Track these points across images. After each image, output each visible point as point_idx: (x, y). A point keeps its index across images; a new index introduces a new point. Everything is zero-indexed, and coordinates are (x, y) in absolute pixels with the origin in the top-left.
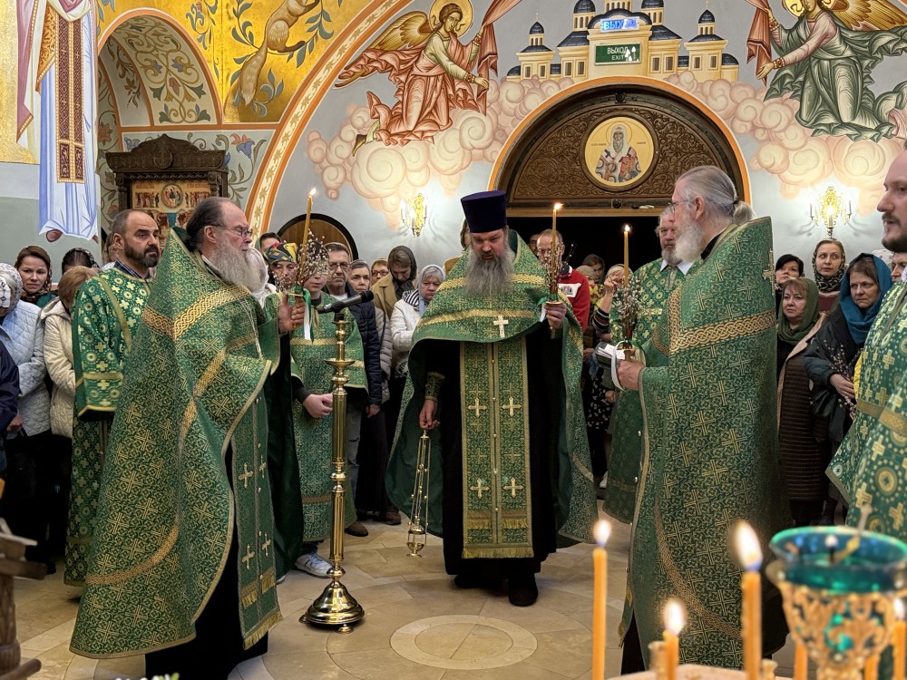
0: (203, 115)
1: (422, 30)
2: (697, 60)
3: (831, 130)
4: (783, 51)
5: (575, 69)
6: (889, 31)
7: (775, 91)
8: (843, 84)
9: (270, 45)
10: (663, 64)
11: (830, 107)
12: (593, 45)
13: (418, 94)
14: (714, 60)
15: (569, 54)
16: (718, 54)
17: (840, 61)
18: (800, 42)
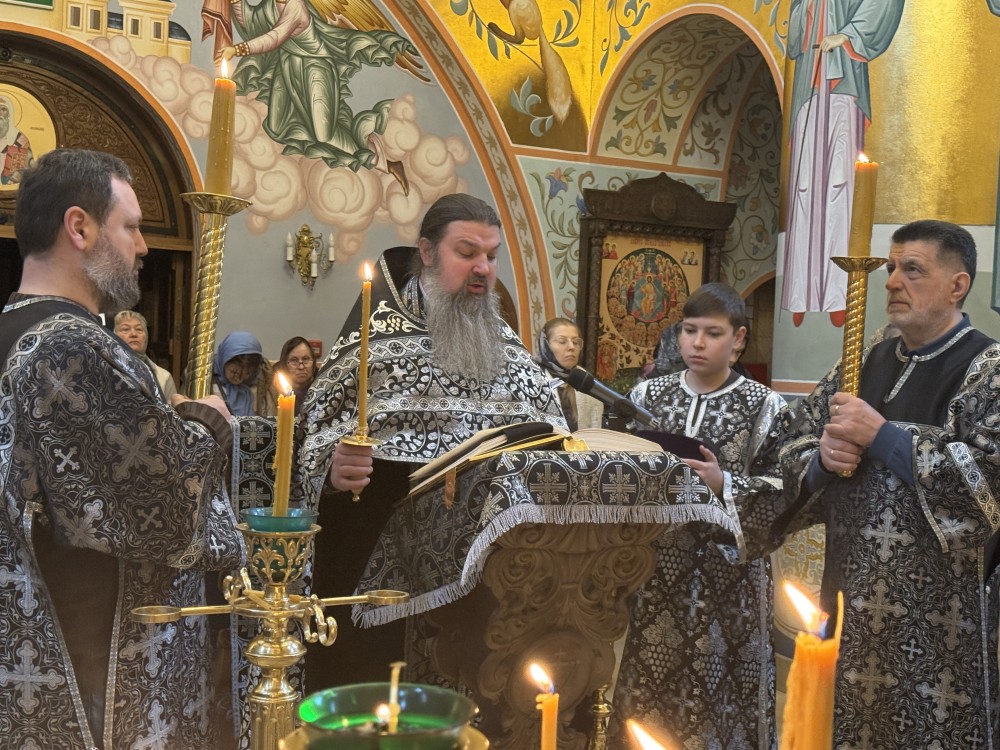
2: (135, 23)
3: (306, 149)
4: (249, 34)
6: (369, 34)
8: (317, 91)
10: (86, 18)
11: (303, 119)
14: (158, 27)
16: (163, 20)
17: (313, 61)
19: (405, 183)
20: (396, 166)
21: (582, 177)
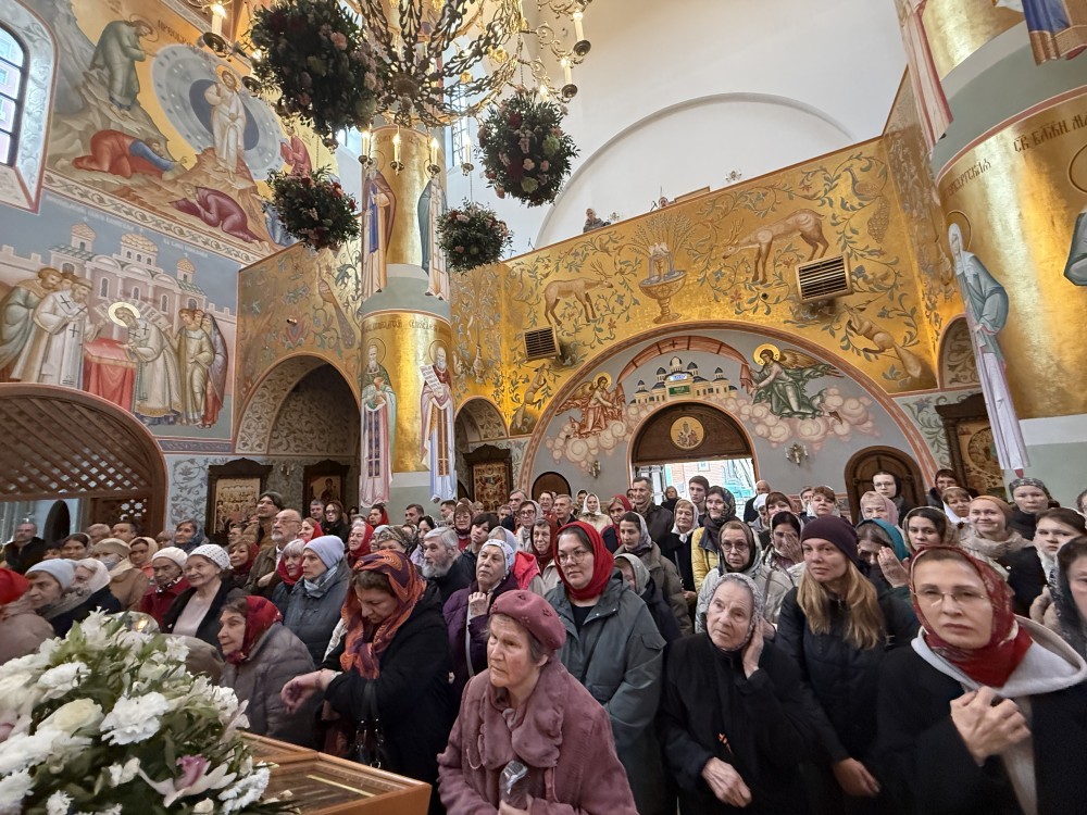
0: (501, 434)
1: (590, 389)
2: (717, 390)
3: (789, 415)
4: (758, 382)
5: (661, 398)
6: (810, 367)
7: (758, 399)
8: (790, 394)
9: (526, 402)
10: (701, 393)
11: (787, 405)
12: (668, 387)
13: (591, 415)
14: (725, 389)
15: (657, 392)
16: (727, 386)
17: (787, 384)
18: (765, 377)
19: (840, 420)
20: (834, 414)
21: (938, 399)
